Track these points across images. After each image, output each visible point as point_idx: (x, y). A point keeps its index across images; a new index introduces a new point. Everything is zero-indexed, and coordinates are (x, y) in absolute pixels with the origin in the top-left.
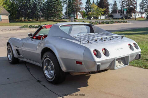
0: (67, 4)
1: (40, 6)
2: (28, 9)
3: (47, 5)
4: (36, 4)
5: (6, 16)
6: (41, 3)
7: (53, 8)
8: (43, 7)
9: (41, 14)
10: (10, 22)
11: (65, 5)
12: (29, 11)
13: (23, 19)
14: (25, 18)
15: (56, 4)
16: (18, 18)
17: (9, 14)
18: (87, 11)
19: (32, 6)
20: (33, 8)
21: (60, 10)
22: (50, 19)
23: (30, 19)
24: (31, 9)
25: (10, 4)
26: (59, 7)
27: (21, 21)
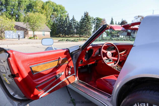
0: (95, 25)
1: (74, 25)
2: (65, 27)
3: (80, 24)
4: (72, 24)
5: (48, 32)
6: (75, 23)
7: (85, 27)
8: (77, 26)
9: (75, 31)
10: (51, 37)
11: (94, 26)
12: (65, 29)
13: (61, 35)
14: (62, 35)
15: (87, 23)
16: (57, 34)
17: (51, 31)
18: (111, 31)
19: (68, 25)
20: (69, 27)
21: (90, 28)
22: (82, 36)
23: (66, 36)
24: (67, 28)
25: (52, 24)
26: (89, 26)
27: (59, 36)
